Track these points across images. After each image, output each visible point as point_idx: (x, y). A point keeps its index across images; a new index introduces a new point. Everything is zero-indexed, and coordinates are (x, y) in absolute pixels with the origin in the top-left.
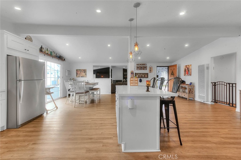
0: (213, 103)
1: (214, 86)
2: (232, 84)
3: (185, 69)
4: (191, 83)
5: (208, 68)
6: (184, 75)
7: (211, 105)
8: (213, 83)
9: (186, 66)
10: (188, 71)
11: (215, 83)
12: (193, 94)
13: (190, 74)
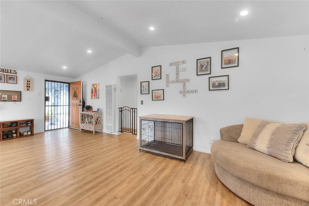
0: (120, 133)
1: (120, 112)
2: (135, 109)
3: (92, 89)
4: (98, 109)
5: (115, 90)
6: (91, 98)
7: (118, 135)
8: (120, 108)
9: (93, 85)
10: (95, 93)
11: (122, 108)
12: (100, 124)
13: (98, 96)
